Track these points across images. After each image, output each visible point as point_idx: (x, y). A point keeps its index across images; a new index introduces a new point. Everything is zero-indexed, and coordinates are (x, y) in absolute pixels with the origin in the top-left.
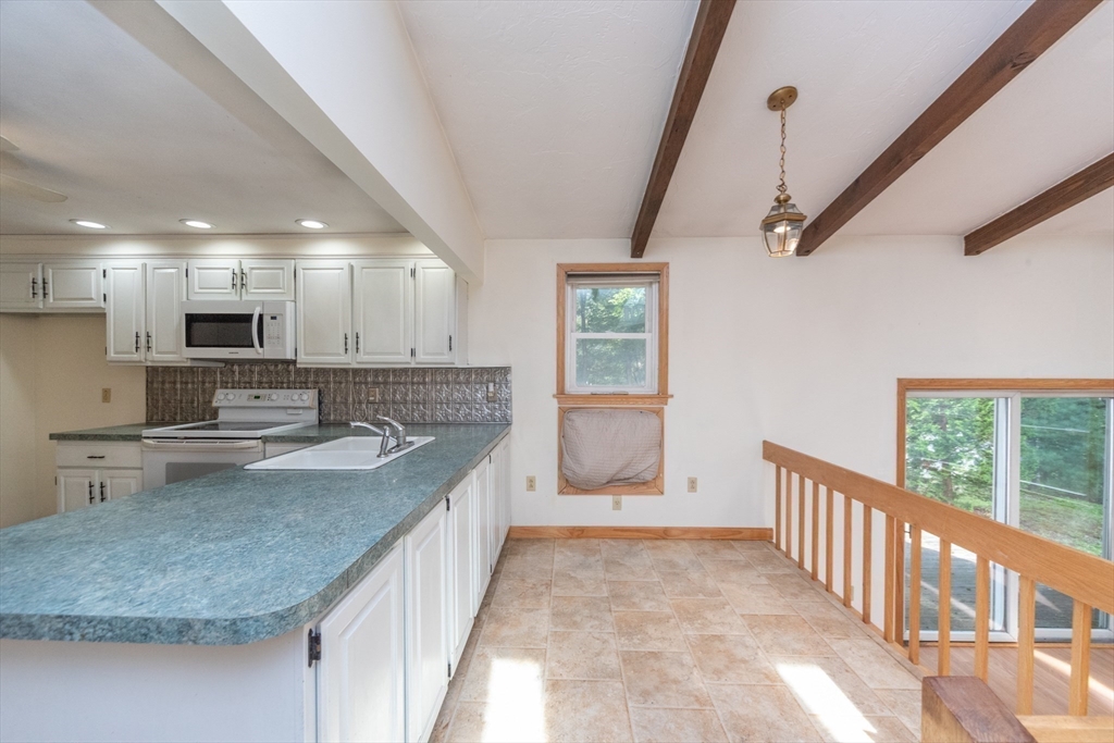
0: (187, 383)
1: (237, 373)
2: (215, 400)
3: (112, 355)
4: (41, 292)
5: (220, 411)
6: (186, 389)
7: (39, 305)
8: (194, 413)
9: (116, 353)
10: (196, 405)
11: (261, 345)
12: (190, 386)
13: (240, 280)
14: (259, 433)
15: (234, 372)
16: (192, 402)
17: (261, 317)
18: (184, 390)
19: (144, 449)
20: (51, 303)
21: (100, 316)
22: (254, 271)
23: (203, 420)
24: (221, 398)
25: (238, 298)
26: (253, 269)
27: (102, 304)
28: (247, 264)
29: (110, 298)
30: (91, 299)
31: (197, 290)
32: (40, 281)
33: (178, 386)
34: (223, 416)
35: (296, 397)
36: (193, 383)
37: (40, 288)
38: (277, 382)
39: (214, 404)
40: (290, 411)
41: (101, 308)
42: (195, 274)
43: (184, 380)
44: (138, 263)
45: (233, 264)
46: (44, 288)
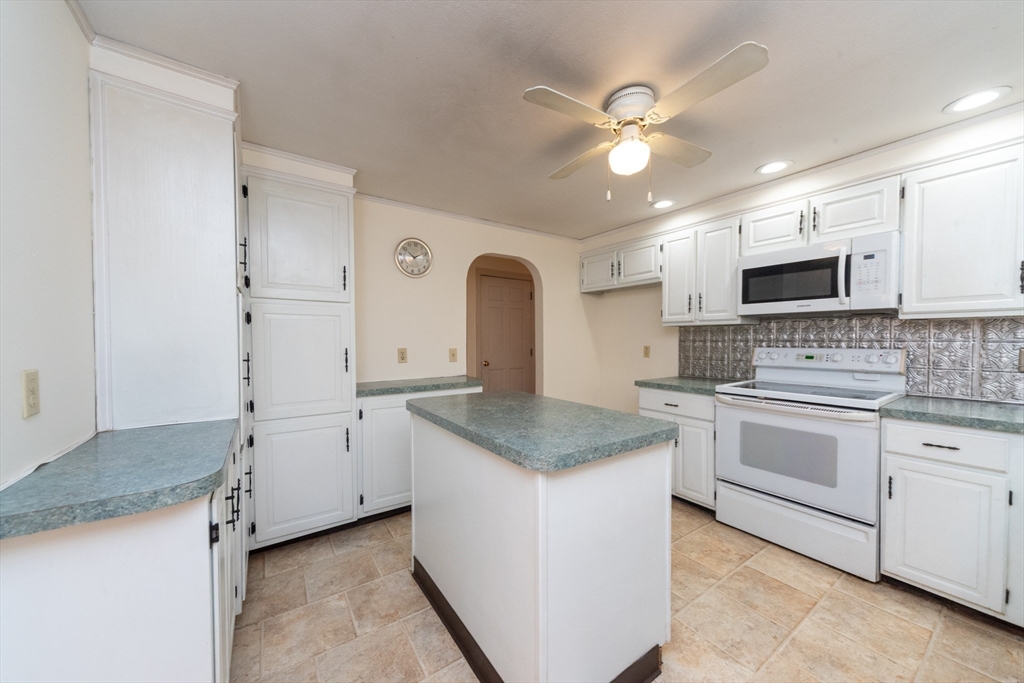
0: (717, 341)
1: (774, 331)
2: (755, 358)
3: (666, 317)
4: (616, 272)
5: (758, 370)
6: (717, 348)
7: (616, 282)
8: (724, 370)
9: (670, 315)
10: (726, 363)
11: (848, 294)
12: (720, 344)
13: (809, 221)
14: (875, 404)
15: (770, 330)
16: (722, 360)
17: (848, 258)
18: (714, 349)
19: (717, 404)
20: (624, 280)
21: (656, 286)
22: (829, 207)
23: (747, 379)
24: (761, 356)
25: (803, 244)
26: (828, 204)
27: (659, 275)
28: (818, 202)
29: (666, 269)
30: (651, 271)
31: (752, 244)
32: (616, 264)
33: (709, 344)
34: (761, 376)
35: (874, 359)
36: (723, 341)
37: (616, 269)
38: (831, 340)
39: (755, 363)
40: (857, 376)
41: (659, 278)
42: (751, 228)
43: (714, 338)
44: (690, 232)
45: (801, 206)
46: (619, 269)
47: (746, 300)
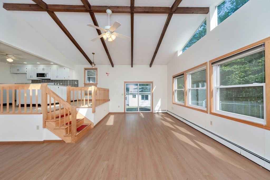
3: (27, 78)
4: (18, 71)
7: (18, 72)
11: (46, 77)
13: (43, 69)
17: (46, 74)
20: (20, 72)
25: (43, 71)
28: (44, 68)
29: (27, 71)
30: (25, 72)
31: (38, 71)
32: (18, 69)
38: (49, 82)
42: (38, 69)
44: (31, 67)
45: (43, 68)
47: (37, 77)
